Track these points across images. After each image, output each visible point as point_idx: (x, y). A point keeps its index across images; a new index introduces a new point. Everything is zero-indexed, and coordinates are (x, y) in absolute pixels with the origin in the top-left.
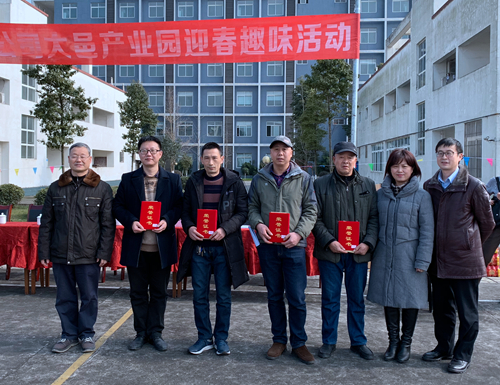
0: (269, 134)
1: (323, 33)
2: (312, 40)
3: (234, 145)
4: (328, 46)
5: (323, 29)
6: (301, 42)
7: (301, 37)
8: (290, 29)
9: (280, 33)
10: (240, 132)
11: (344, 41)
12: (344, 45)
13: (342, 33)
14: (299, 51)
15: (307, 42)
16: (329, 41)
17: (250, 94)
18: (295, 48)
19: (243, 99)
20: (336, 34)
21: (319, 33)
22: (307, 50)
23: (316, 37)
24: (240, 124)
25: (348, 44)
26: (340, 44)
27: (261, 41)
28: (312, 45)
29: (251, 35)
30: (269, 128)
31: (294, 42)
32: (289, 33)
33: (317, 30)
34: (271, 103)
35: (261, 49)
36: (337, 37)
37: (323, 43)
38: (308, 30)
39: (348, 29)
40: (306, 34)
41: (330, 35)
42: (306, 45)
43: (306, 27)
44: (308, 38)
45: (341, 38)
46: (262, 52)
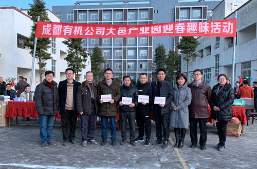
0: (141, 68)
1: (222, 26)
2: (217, 29)
3: (127, 72)
4: (224, 31)
5: (222, 24)
6: (212, 29)
7: (212, 27)
8: (208, 24)
9: (204, 25)
10: (129, 67)
11: (230, 29)
12: (230, 31)
13: (229, 26)
14: (212, 33)
15: (215, 29)
16: (224, 29)
17: (133, 51)
18: (210, 32)
19: (130, 53)
20: (227, 26)
21: (220, 26)
22: (215, 32)
23: (219, 27)
24: (129, 64)
25: (232, 31)
26: (229, 31)
27: (196, 28)
28: (217, 31)
29: (191, 25)
30: (141, 65)
31: (210, 29)
32: (207, 25)
33: (219, 24)
34: (142, 54)
35: (195, 31)
36: (227, 28)
37: (222, 30)
38: (215, 24)
39: (232, 24)
40: (214, 26)
41: (224, 27)
42: (215, 30)
43: (215, 23)
44: (215, 27)
45: (229, 28)
46: (196, 33)
